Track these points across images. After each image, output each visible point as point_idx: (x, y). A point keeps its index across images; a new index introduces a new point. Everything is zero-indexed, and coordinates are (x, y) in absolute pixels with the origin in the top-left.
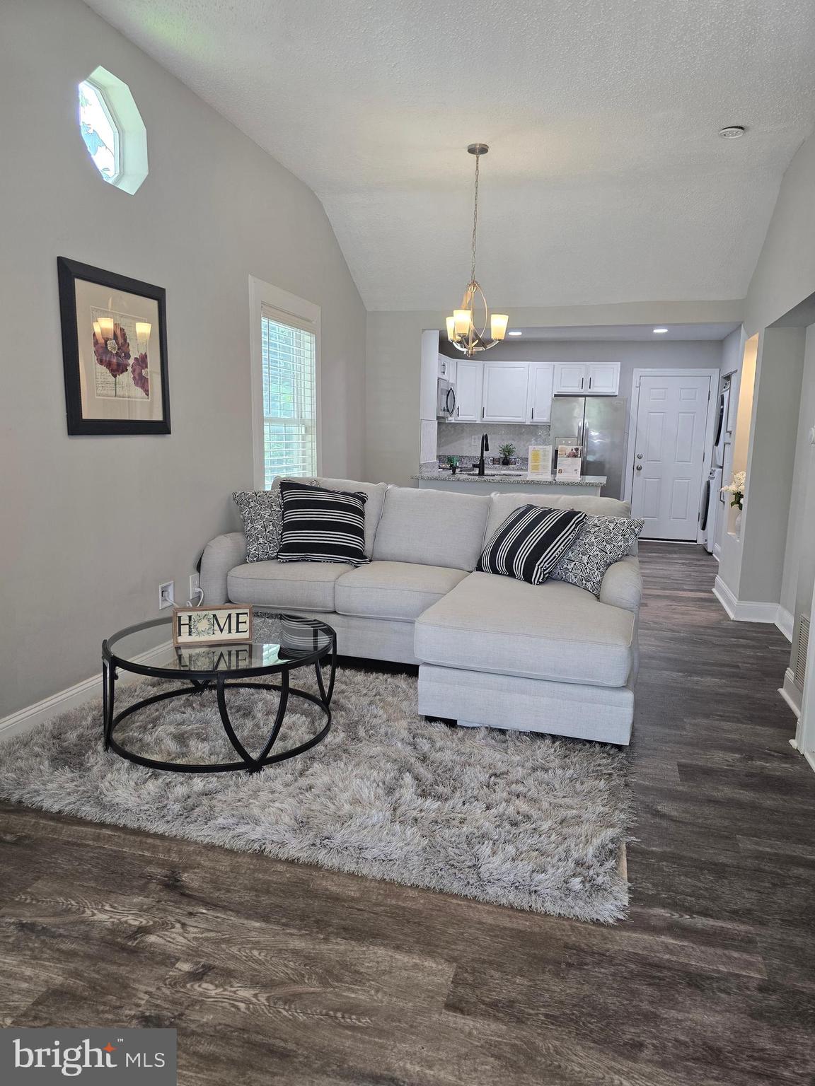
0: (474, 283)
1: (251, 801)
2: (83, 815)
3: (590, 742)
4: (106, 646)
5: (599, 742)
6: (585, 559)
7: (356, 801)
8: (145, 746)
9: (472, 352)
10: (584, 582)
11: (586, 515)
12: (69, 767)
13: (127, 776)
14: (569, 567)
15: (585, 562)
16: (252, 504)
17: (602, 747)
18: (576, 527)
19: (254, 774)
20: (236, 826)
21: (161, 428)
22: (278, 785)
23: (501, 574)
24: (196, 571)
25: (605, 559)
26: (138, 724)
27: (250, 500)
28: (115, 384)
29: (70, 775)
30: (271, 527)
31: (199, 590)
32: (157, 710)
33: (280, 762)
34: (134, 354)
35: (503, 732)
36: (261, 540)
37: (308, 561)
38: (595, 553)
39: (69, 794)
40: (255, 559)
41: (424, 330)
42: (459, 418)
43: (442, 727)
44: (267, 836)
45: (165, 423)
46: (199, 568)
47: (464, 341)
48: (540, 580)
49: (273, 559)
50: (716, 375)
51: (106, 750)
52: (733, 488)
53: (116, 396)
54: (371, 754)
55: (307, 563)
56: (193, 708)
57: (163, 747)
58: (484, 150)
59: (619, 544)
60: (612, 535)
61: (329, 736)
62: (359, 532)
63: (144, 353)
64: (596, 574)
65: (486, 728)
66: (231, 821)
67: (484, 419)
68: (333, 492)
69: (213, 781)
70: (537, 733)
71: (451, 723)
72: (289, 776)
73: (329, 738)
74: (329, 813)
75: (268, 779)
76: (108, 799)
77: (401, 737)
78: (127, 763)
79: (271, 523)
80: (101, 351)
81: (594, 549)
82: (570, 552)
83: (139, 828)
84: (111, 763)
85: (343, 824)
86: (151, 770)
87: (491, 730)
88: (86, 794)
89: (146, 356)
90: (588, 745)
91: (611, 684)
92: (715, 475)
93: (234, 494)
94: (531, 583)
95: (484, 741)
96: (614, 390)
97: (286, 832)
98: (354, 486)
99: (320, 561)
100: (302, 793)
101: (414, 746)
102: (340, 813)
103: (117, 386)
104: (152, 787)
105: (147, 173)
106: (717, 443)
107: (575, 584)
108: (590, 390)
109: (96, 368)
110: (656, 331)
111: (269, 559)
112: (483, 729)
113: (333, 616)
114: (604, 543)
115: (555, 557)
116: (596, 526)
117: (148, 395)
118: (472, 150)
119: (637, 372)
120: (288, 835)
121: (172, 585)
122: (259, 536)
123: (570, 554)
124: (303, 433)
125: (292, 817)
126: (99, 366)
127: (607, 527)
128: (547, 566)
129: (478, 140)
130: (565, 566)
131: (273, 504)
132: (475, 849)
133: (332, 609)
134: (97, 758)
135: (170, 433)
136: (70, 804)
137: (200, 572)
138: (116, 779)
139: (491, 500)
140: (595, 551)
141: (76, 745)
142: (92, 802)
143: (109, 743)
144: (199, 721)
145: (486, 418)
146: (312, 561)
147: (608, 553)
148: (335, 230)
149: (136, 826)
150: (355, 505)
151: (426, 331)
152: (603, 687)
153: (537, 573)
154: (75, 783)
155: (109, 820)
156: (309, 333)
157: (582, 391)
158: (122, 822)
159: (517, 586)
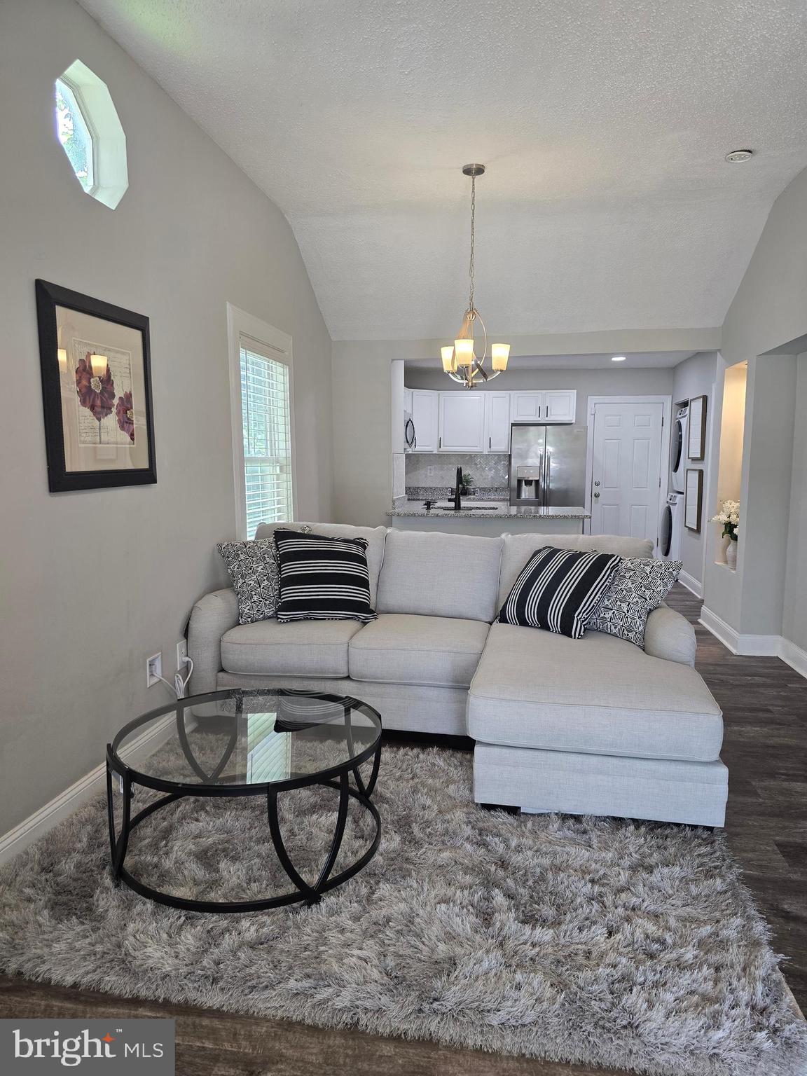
0: (473, 311)
1: (322, 948)
2: (107, 988)
3: (678, 825)
4: (111, 750)
5: (689, 825)
6: (624, 606)
7: (450, 937)
8: (164, 876)
9: (472, 383)
10: (626, 632)
11: (621, 559)
12: (78, 918)
13: (155, 924)
14: (606, 616)
15: (625, 610)
16: (242, 557)
17: (692, 830)
18: (611, 572)
19: (313, 906)
20: (313, 990)
21: (145, 477)
22: (344, 919)
23: (531, 626)
24: (183, 638)
25: (646, 606)
26: (147, 841)
27: (239, 552)
28: (100, 429)
29: (79, 928)
30: (266, 582)
31: (187, 659)
32: (164, 819)
33: (339, 887)
34: (119, 393)
35: (577, 818)
36: (255, 598)
37: (310, 619)
38: (635, 600)
39: (84, 958)
40: (249, 620)
41: (393, 360)
42: (416, 449)
43: (504, 817)
44: (358, 1003)
45: (152, 471)
46: (186, 633)
47: (462, 371)
48: (582, 634)
49: (269, 618)
50: (668, 400)
51: (117, 886)
52: (723, 518)
53: (100, 443)
54: (440, 862)
55: (309, 622)
56: (206, 812)
57: (186, 872)
58: (480, 170)
59: (659, 589)
60: (650, 579)
61: (383, 841)
62: (364, 583)
63: (128, 392)
64: (638, 623)
65: (557, 814)
66: (307, 983)
67: (440, 450)
68: (332, 539)
69: (266, 922)
70: (614, 817)
71: (513, 811)
72: (356, 905)
73: (383, 845)
74: (423, 958)
75: (332, 912)
76: (138, 963)
77: (466, 835)
78: (150, 905)
79: (265, 578)
80: (84, 390)
81: (633, 596)
82: (606, 600)
83: (186, 1001)
84: (128, 906)
85: (449, 975)
86: (184, 913)
87: (565, 817)
88: (109, 957)
89: (131, 394)
90: (676, 830)
91: (704, 759)
92: (677, 501)
93: (220, 546)
94: (571, 637)
95: (561, 833)
96: (571, 418)
97: (381, 994)
98: (348, 530)
99: (325, 619)
100: (380, 931)
101: (485, 845)
102: (435, 957)
103: (102, 430)
104: (190, 939)
105: (126, 186)
106: (676, 469)
107: (614, 635)
108: (547, 419)
109: (79, 411)
110: (614, 359)
111: (265, 618)
112: (554, 817)
113: (346, 683)
114: (643, 589)
115: (593, 606)
116: (630, 569)
117: (133, 439)
118: (467, 171)
119: (592, 400)
120: (385, 999)
121: (160, 657)
122: (253, 593)
123: (606, 602)
124: (278, 472)
125: (383, 971)
126: (82, 408)
127: (643, 570)
128: (586, 617)
129: (474, 160)
130: (602, 615)
131: (266, 556)
132: (624, 1001)
133: (346, 675)
134: (108, 899)
135: (155, 482)
136: (88, 973)
137: (187, 639)
138: (141, 929)
139: (504, 542)
140: (634, 598)
141: (76, 880)
142: (118, 968)
143: (121, 876)
144: (219, 830)
145: (443, 448)
146: (315, 619)
147: (648, 599)
148: (303, 255)
149: (181, 998)
150: (355, 553)
151: (395, 361)
152: (694, 762)
153: (576, 626)
154: (88, 940)
155: (144, 993)
156: (280, 364)
157: (540, 419)
158: (161, 994)
159: (554, 640)
